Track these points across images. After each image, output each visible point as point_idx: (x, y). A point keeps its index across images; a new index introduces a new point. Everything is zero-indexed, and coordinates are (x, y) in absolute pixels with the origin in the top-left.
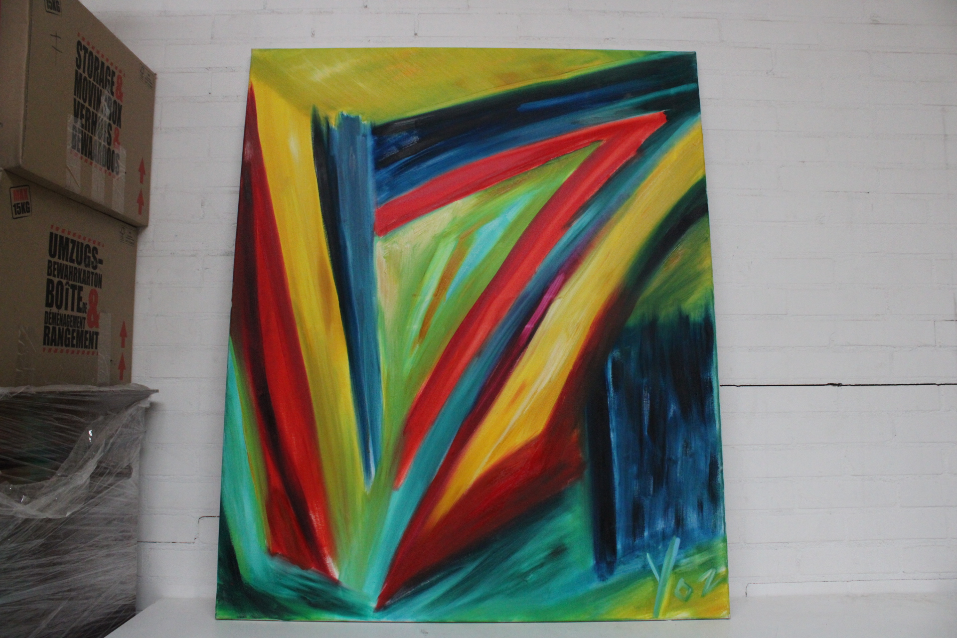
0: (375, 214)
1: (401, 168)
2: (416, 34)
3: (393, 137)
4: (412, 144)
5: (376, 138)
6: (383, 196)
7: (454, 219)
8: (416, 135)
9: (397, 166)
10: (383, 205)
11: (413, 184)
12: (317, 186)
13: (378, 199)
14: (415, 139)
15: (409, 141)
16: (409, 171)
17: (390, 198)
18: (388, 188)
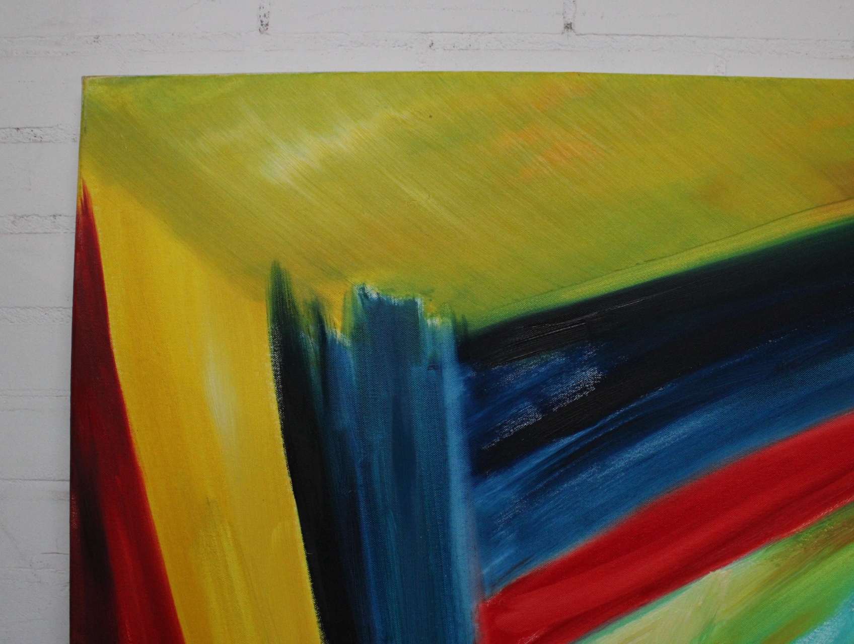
0: (476, 616)
1: (551, 471)
2: (568, 26)
3: (522, 372)
4: (581, 392)
5: (471, 374)
6: (498, 561)
7: (709, 626)
8: (590, 363)
9: (538, 466)
10: (499, 589)
11: (587, 522)
12: (298, 529)
13: (485, 571)
14: (589, 375)
15: (572, 383)
16: (573, 482)
17: (521, 564)
18: (512, 536)
